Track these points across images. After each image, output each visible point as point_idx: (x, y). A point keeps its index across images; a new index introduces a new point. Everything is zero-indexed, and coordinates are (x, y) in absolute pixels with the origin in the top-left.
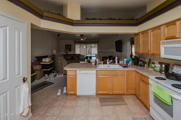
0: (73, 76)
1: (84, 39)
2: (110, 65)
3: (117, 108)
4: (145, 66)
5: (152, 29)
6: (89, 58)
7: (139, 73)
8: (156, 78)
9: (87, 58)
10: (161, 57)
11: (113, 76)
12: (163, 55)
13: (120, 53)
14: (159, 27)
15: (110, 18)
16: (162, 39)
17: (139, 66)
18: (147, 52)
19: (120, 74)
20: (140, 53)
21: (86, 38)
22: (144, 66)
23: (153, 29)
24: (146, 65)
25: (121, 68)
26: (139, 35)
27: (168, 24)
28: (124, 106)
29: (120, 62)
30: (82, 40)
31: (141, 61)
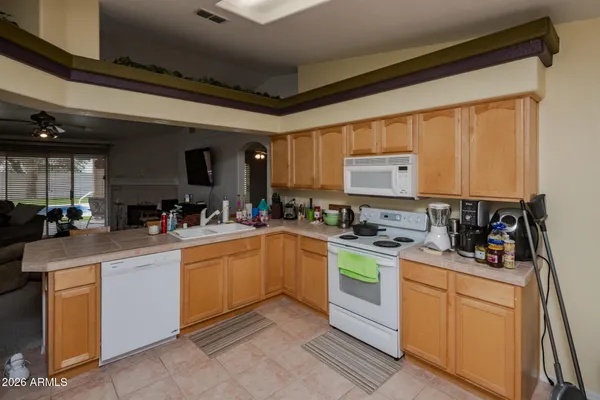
0: (86, 290)
1: (57, 133)
2: (212, 227)
3: (257, 342)
4: (299, 218)
5: (320, 129)
6: (65, 217)
7: (296, 236)
8: (342, 237)
9: (55, 215)
10: (346, 192)
11: (232, 258)
12: (348, 188)
13: (209, 188)
14: (337, 128)
15: (211, 79)
16: (345, 152)
17: (286, 219)
18: (309, 183)
19: (249, 248)
20: (289, 185)
21: (60, 130)
22: (296, 218)
23: (325, 130)
24: (300, 216)
25: (249, 231)
26: (286, 139)
27: (357, 125)
28: (269, 333)
29: (239, 215)
30: (44, 136)
31: (289, 206)
